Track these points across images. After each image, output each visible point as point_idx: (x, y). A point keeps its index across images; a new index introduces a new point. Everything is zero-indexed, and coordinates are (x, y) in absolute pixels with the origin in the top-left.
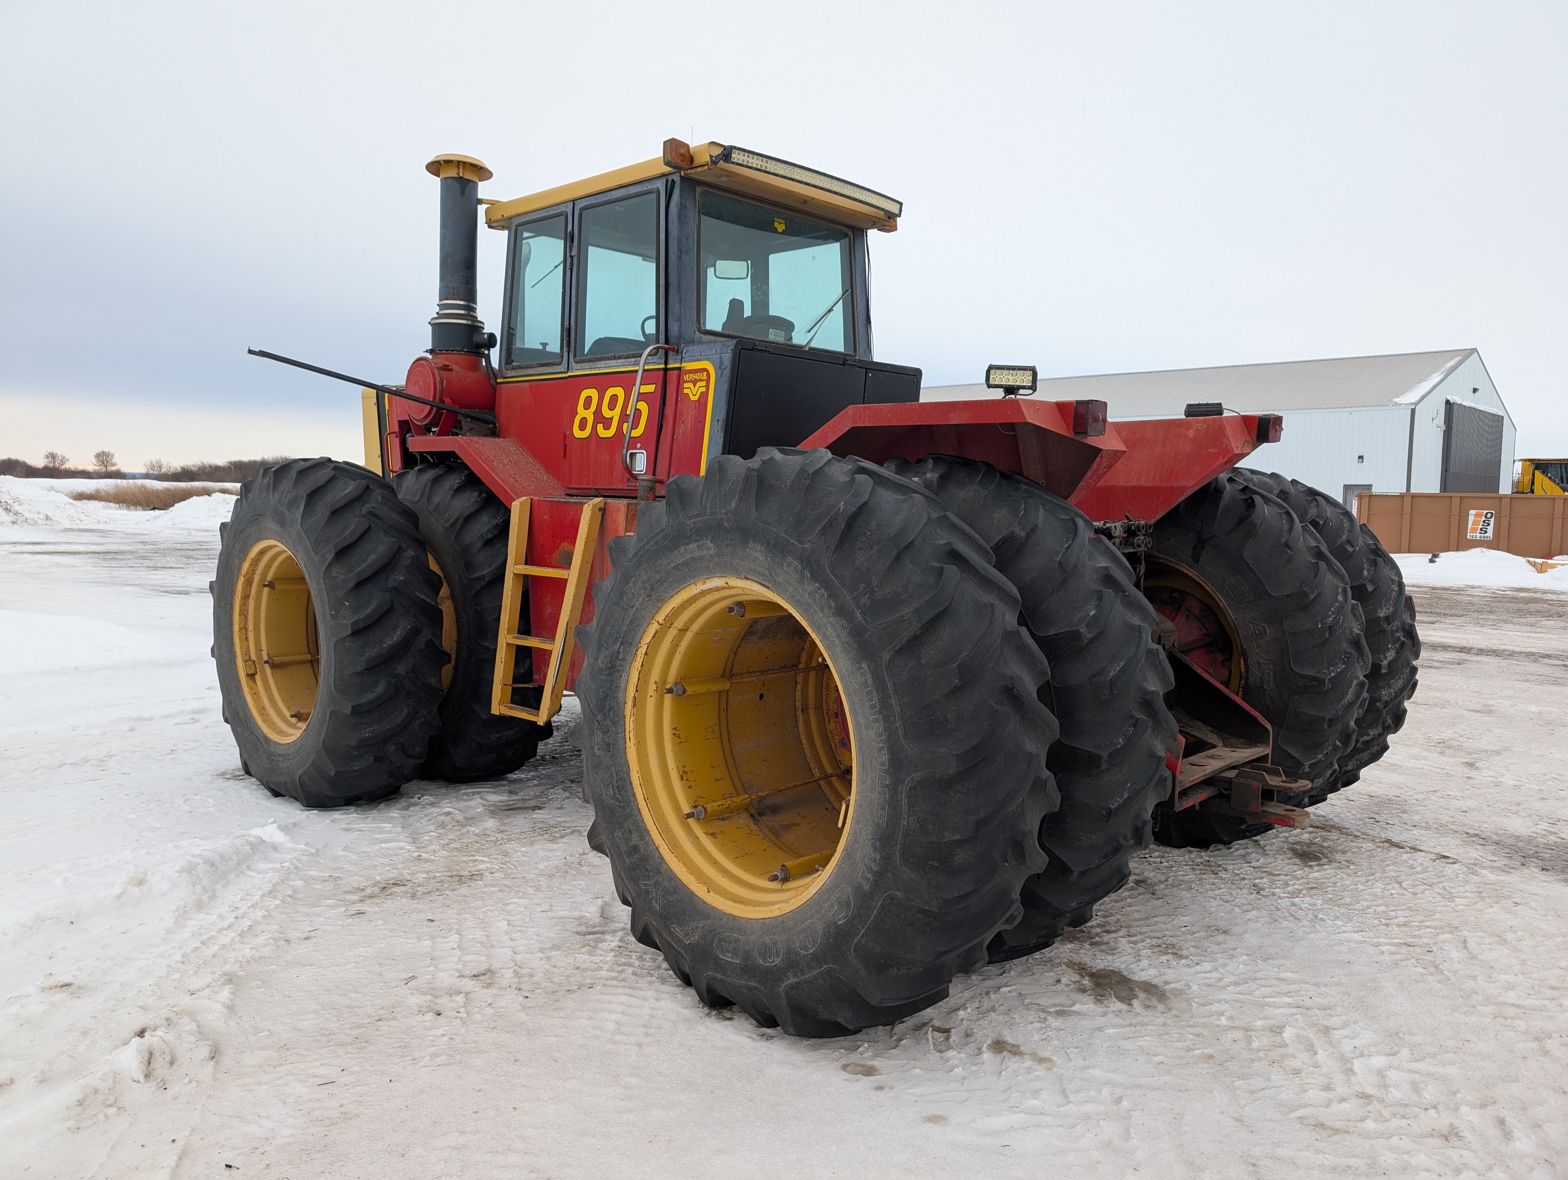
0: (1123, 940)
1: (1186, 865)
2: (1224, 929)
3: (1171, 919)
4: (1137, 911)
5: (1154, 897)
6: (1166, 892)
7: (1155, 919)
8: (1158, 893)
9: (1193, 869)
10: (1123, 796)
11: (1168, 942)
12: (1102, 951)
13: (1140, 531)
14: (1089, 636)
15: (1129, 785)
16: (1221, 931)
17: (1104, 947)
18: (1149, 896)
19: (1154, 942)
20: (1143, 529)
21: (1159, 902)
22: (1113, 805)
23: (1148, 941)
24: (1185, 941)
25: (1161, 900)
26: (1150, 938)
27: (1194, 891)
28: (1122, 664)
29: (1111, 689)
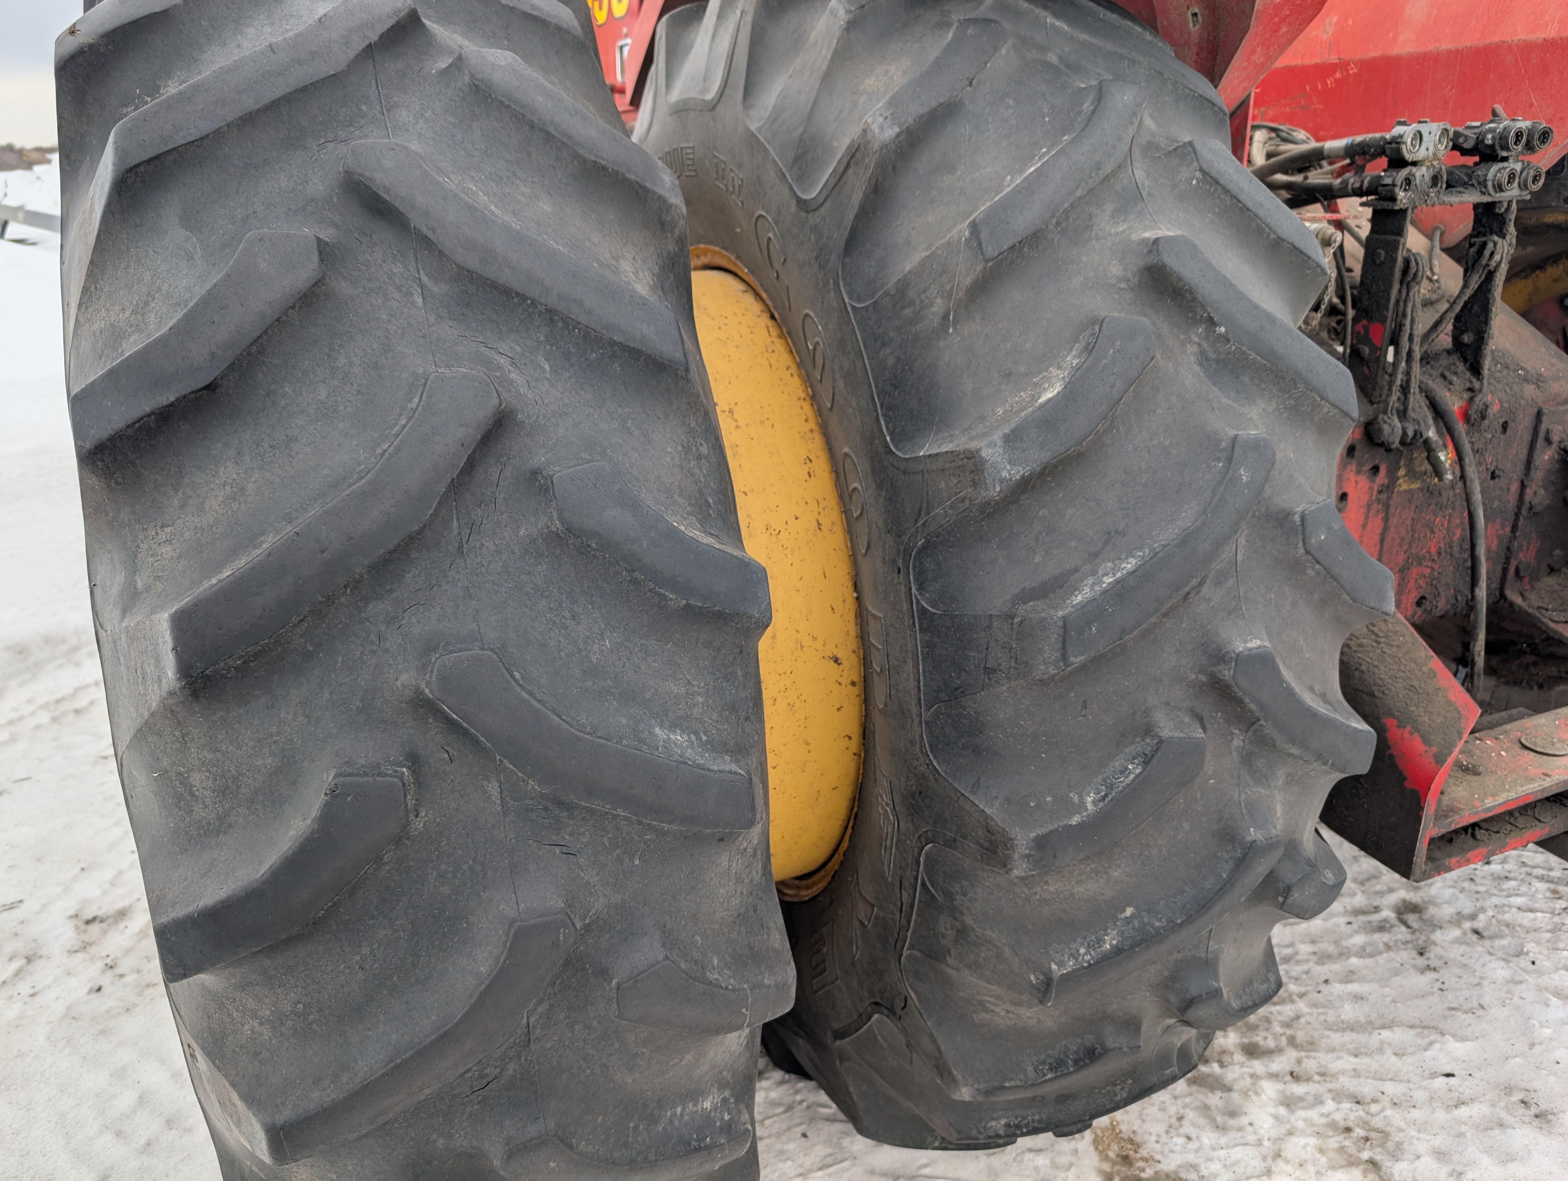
0: (1270, 1089)
1: (1541, 878)
2: (1544, 1106)
3: (1423, 1042)
4: (1358, 998)
5: (1421, 962)
6: (1455, 953)
7: (1386, 1034)
8: (1433, 953)
9: (1554, 892)
10: (1100, 941)
11: (1377, 1122)
12: (1205, 1109)
13: (1508, 149)
14: (1012, 472)
15: (1129, 911)
16: (1534, 1110)
17: (1215, 1099)
18: (1407, 956)
19: (1346, 1112)
20: (1517, 141)
21: (1422, 981)
22: (1061, 964)
23: (1330, 1105)
24: (1422, 1127)
25: (1431, 975)
26: (1338, 1096)
27: (1524, 963)
28: (1130, 565)
29: (1064, 647)
